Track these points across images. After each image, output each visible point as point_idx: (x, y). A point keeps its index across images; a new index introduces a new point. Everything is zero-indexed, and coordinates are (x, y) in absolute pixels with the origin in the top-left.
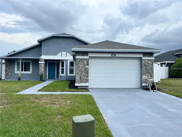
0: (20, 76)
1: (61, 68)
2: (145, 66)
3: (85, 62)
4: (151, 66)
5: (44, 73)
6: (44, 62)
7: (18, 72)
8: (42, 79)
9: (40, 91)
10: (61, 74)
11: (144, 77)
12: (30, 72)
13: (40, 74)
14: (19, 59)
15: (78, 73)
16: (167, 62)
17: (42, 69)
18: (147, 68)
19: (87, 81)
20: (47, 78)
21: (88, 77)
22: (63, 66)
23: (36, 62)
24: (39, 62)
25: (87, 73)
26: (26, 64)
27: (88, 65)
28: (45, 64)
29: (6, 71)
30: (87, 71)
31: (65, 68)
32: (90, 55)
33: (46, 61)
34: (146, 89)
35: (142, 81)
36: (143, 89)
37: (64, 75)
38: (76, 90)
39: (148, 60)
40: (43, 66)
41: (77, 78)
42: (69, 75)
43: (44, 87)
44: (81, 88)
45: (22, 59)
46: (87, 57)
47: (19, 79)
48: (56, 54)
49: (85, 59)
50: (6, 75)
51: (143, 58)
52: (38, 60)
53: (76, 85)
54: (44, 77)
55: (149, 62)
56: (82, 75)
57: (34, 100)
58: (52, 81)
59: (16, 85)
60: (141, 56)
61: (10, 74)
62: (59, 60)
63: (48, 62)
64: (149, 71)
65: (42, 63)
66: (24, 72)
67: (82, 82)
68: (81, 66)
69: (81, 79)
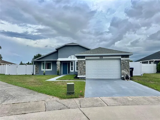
0: (44, 72)
1: (71, 66)
2: (123, 64)
3: (83, 62)
4: (127, 64)
5: (60, 70)
6: (59, 63)
7: (43, 70)
8: (58, 74)
9: (57, 80)
10: (71, 71)
11: (123, 71)
12: (51, 70)
13: (57, 70)
14: (44, 61)
15: (79, 69)
16: (154, 60)
17: (58, 68)
18: (124, 65)
19: (85, 74)
20: (62, 74)
21: (85, 72)
22: (72, 65)
23: (55, 63)
24: (57, 63)
25: (85, 69)
26: (48, 64)
27: (85, 64)
28: (61, 64)
29: (36, 69)
30: (84, 68)
31: (73, 66)
32: (86, 58)
33: (61, 62)
34: (123, 79)
35: (122, 74)
36: (122, 79)
37: (73, 71)
38: (77, 79)
39: (125, 60)
40: (59, 65)
41: (79, 72)
42: (76, 71)
43: (59, 78)
44: (81, 79)
45: (46, 61)
46: (85, 59)
47: (44, 74)
48: (67, 57)
49: (83, 61)
50: (36, 71)
51: (122, 59)
52: (56, 61)
53: (78, 76)
54: (60, 73)
55: (126, 61)
56: (81, 70)
57: (54, 83)
58: (64, 76)
59: (44, 77)
60: (120, 57)
61: (38, 71)
62: (70, 61)
63: (62, 62)
64: (126, 67)
65: (58, 63)
66: (47, 70)
67: (81, 75)
68: (81, 65)
69: (81, 73)
